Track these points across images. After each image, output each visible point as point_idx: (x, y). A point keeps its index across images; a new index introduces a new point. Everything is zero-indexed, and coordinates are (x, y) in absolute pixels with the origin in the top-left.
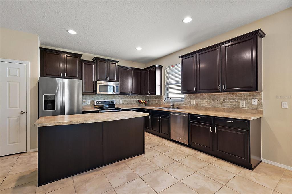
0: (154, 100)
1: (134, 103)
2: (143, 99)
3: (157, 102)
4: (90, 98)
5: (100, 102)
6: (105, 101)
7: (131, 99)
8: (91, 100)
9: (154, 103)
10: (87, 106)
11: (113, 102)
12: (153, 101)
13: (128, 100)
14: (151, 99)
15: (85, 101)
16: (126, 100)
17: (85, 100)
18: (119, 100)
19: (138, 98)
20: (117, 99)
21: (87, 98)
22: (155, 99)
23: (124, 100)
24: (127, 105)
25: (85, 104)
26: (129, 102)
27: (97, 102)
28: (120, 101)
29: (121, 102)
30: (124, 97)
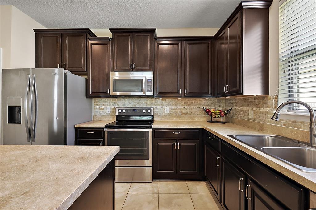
0: (245, 108)
1: (196, 114)
2: (220, 106)
3: (251, 115)
4: (111, 103)
5: (124, 111)
6: (134, 110)
7: (189, 105)
8: (113, 107)
9: (245, 118)
10: (106, 117)
11: (149, 111)
12: (241, 111)
13: (182, 107)
14: (236, 106)
15: (103, 109)
16: (179, 107)
17: (104, 107)
18: (164, 107)
19: (206, 104)
20: (159, 105)
21: (107, 103)
22: (248, 106)
23: (173, 107)
24: (179, 117)
25: (104, 114)
26: (184, 112)
27: (120, 111)
28: (164, 109)
29: (167, 111)
30: (174, 102)
